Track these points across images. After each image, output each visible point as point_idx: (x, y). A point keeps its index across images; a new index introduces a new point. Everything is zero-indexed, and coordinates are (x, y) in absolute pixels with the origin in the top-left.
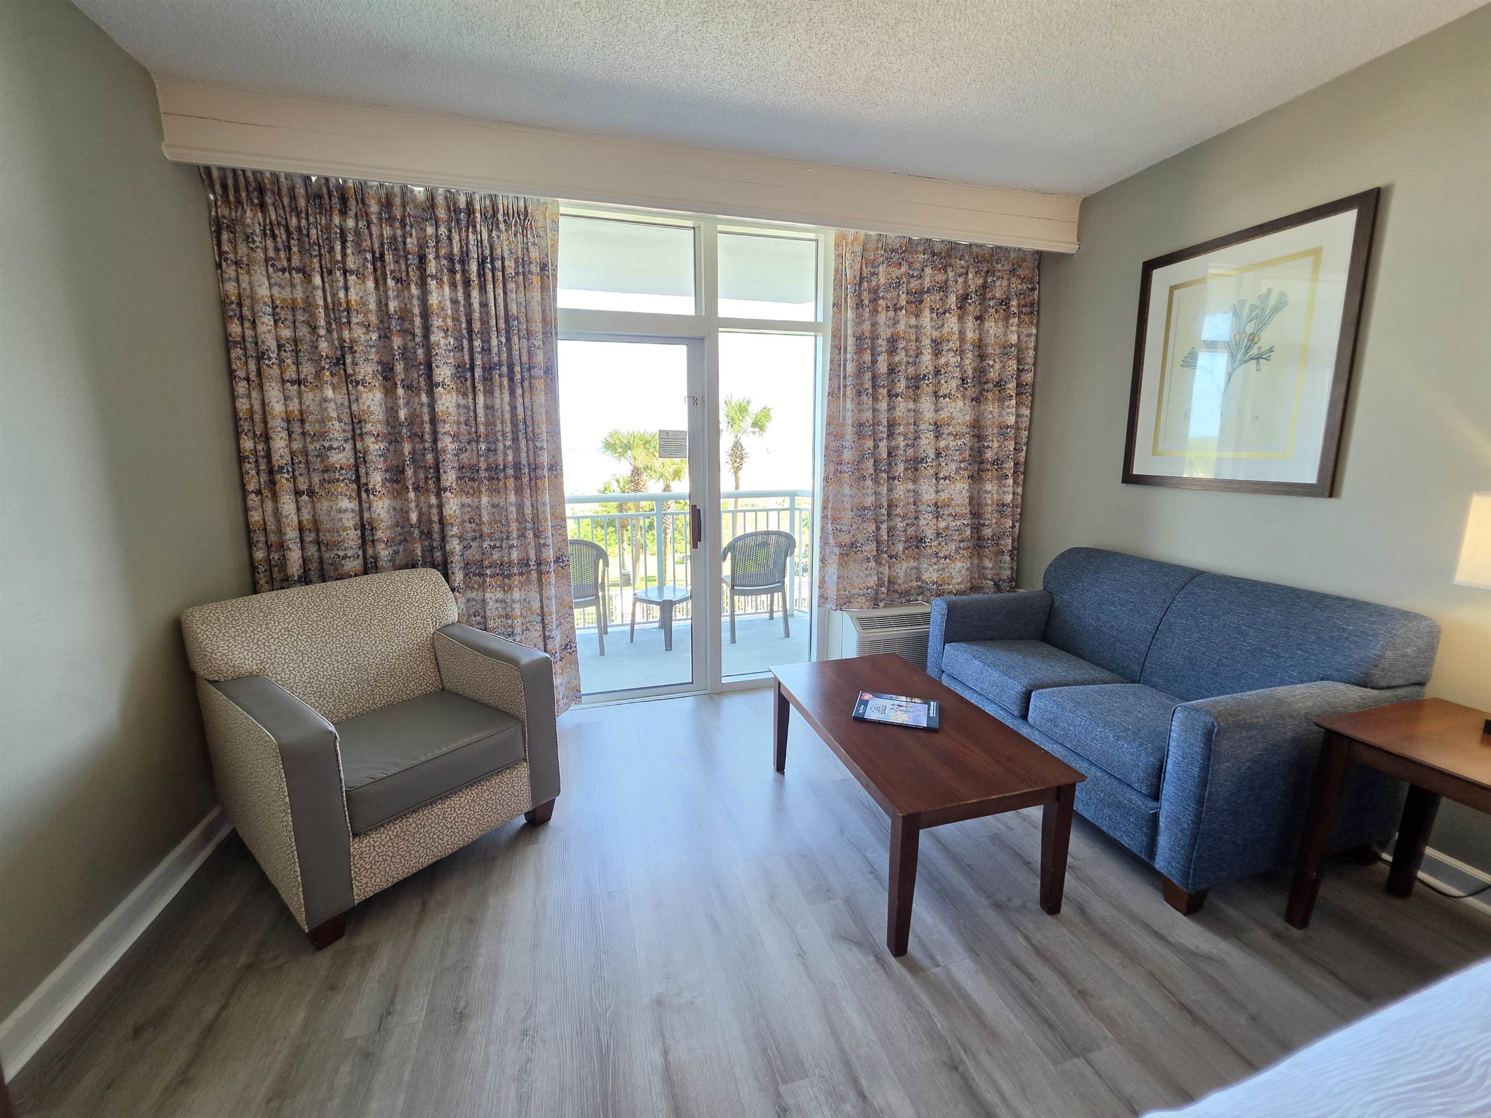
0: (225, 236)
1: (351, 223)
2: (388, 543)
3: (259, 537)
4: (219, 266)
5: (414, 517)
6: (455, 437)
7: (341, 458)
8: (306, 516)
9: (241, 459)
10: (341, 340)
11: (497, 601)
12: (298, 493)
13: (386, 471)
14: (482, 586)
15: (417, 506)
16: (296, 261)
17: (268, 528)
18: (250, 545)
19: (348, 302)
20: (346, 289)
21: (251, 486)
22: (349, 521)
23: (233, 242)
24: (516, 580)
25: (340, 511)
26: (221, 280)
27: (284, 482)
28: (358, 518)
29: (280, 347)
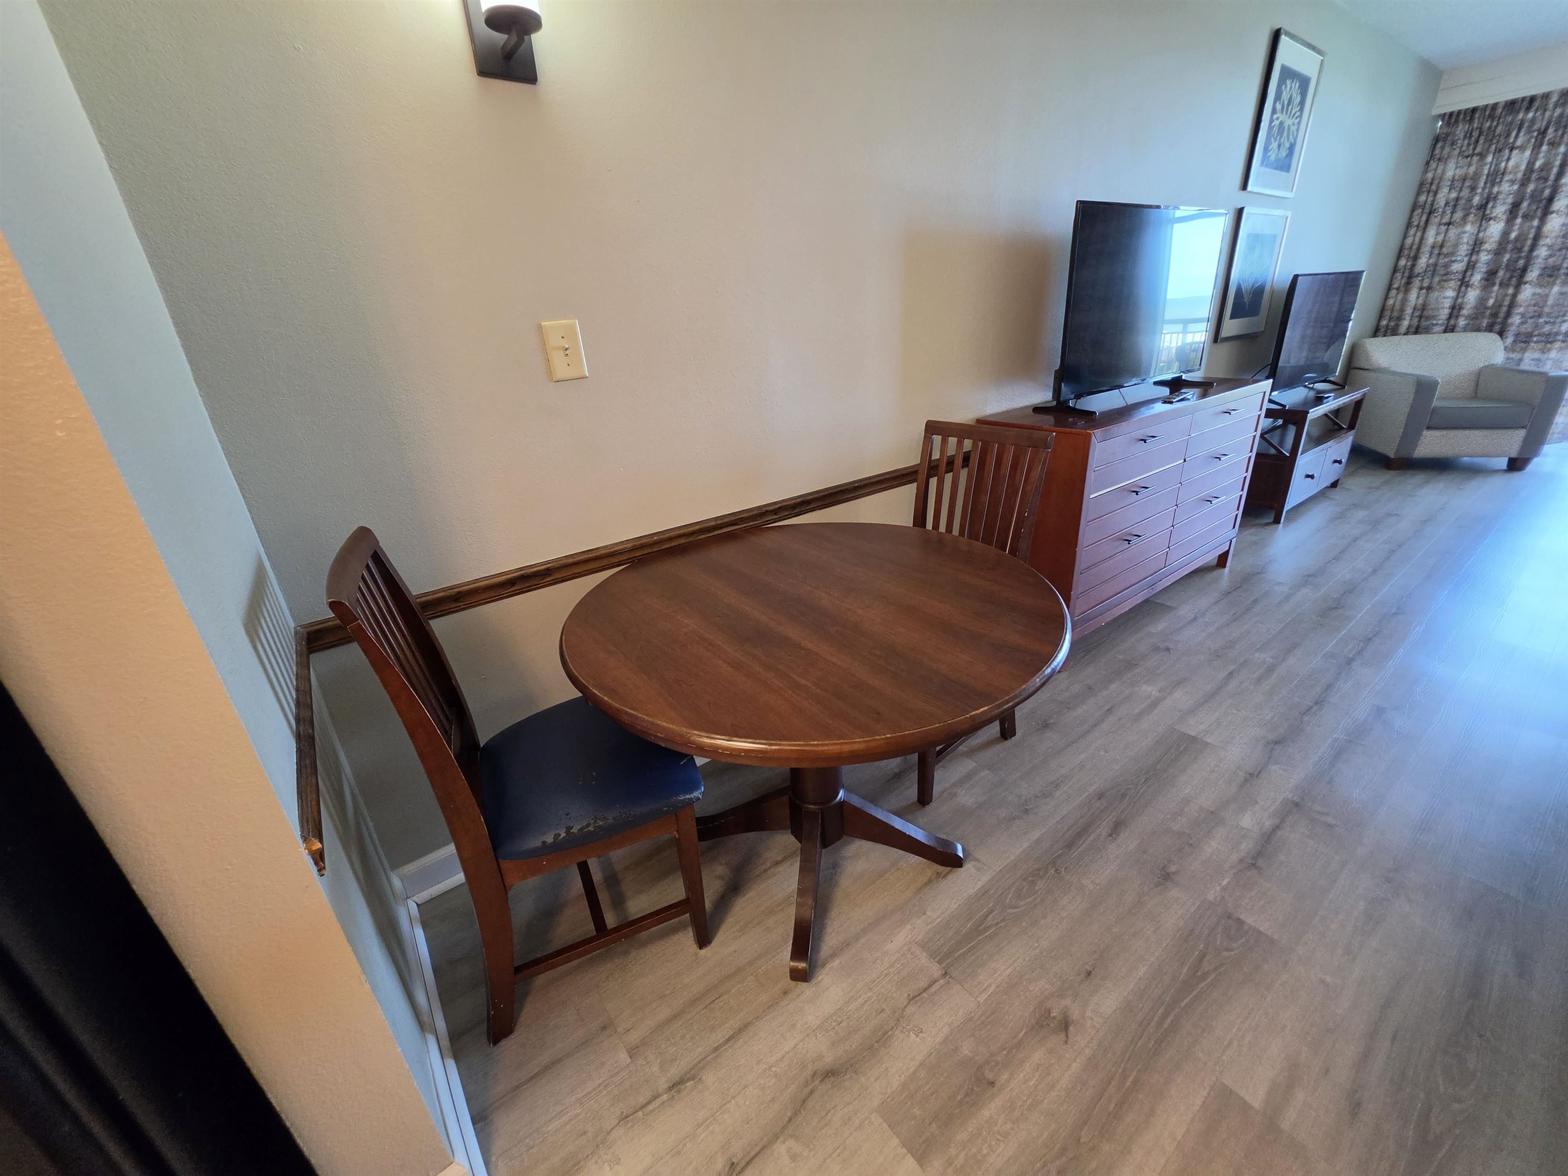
0: (1439, 145)
1: (1530, 115)
2: (1467, 317)
3: (1387, 313)
4: (1428, 163)
5: (1491, 302)
6: (1550, 247)
7: (1458, 267)
8: (1420, 301)
9: (1395, 270)
10: (1490, 193)
11: (1533, 360)
12: (1421, 288)
13: (1486, 273)
14: (1524, 350)
15: (1496, 295)
16: (1478, 150)
17: (1395, 308)
18: (1381, 317)
19: (1505, 168)
20: (1508, 159)
21: (1395, 286)
22: (1447, 303)
23: (1443, 148)
24: (1557, 345)
25: (1445, 298)
26: (1426, 171)
27: (1416, 282)
28: (1453, 302)
29: (1447, 204)
